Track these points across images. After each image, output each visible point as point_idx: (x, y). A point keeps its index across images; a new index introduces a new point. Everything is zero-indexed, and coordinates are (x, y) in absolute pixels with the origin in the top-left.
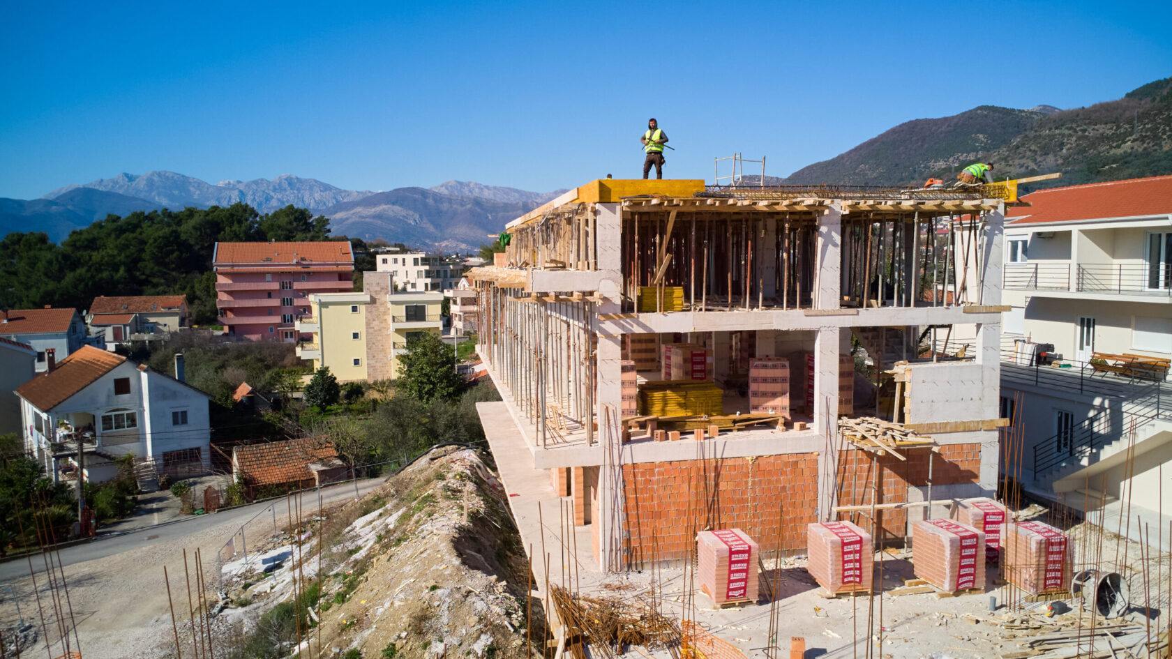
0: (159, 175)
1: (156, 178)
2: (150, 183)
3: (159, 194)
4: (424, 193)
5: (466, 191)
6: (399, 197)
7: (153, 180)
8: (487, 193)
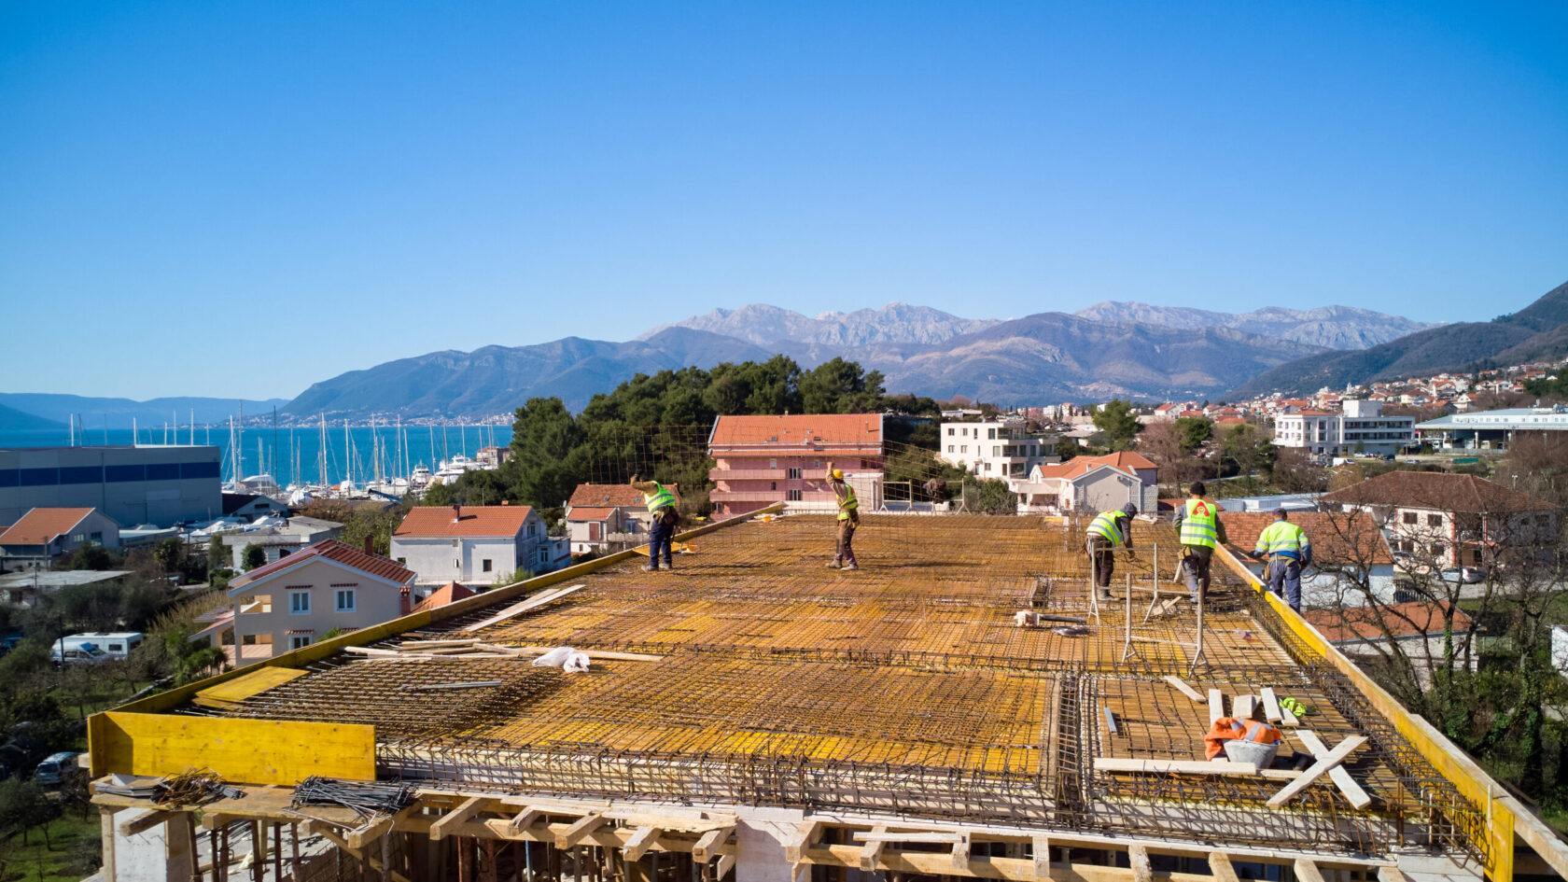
0: (754, 309)
1: (750, 313)
2: (744, 319)
3: (753, 332)
4: (1067, 320)
5: (1125, 315)
6: (1034, 326)
7: (747, 316)
8: (1155, 318)
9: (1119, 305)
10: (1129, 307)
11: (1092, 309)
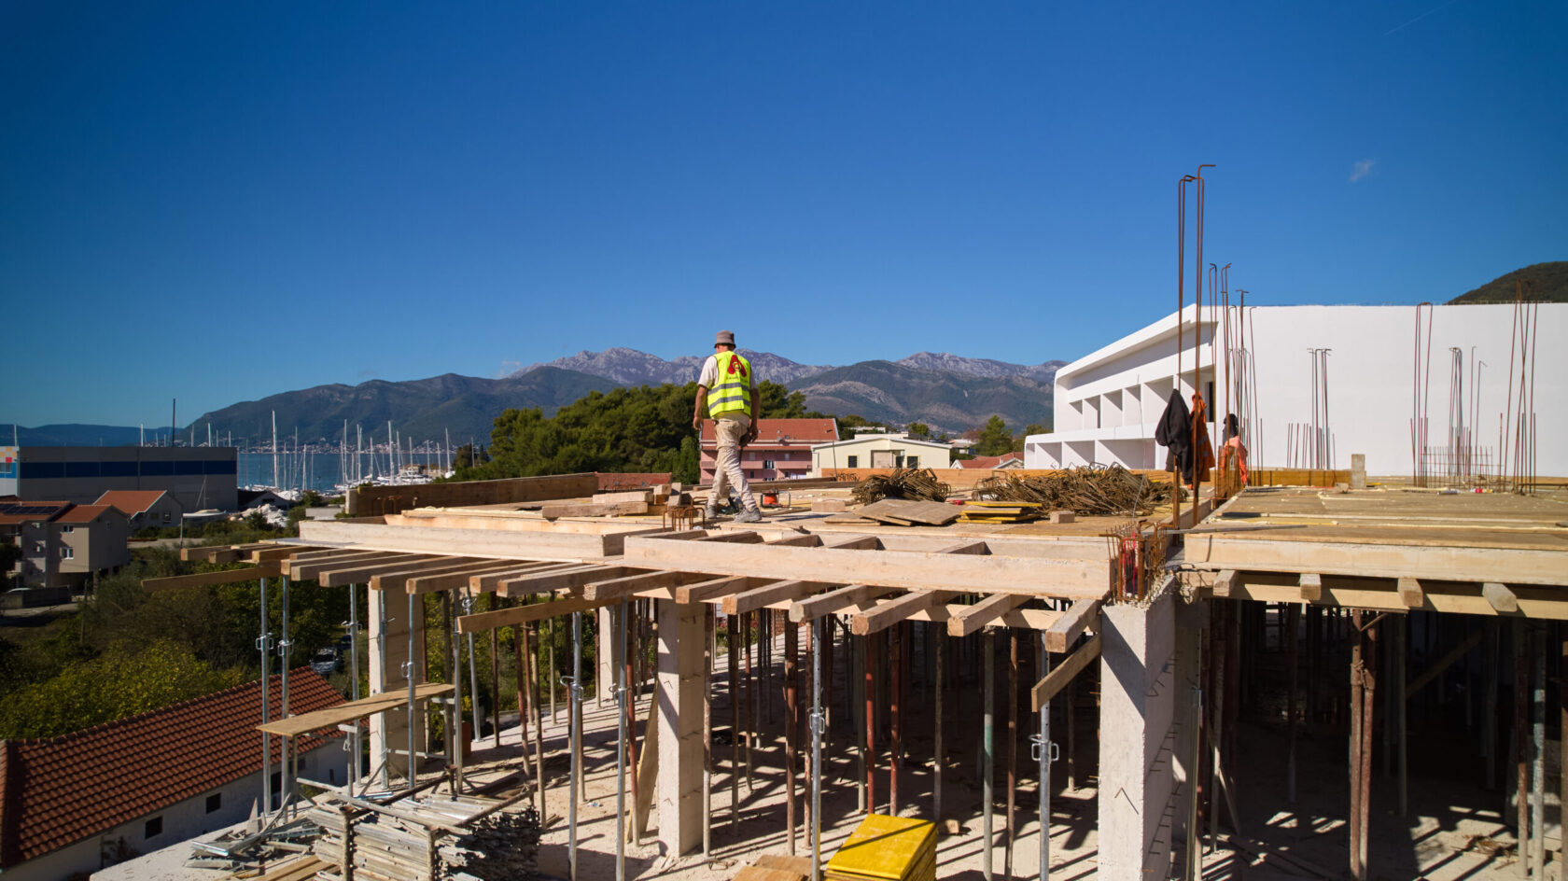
1: (614, 356)
2: (609, 361)
3: (616, 372)
4: (890, 367)
5: (939, 364)
7: (611, 358)
8: (963, 368)
9: (933, 356)
10: (941, 358)
11: (911, 359)
